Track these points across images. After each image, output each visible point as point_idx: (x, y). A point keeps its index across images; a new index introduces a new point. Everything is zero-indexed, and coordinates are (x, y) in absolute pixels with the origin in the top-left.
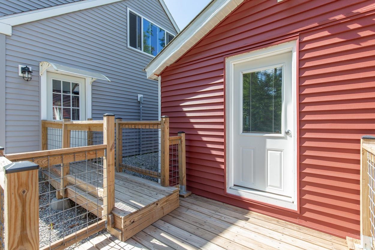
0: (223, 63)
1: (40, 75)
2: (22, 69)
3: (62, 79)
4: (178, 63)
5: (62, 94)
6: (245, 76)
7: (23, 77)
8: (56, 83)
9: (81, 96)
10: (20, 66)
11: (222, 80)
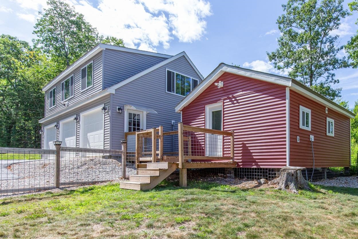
0: (204, 107)
1: (124, 110)
2: (118, 108)
3: (133, 112)
4: (189, 106)
5: (136, 120)
6: (213, 112)
7: (119, 112)
8: (130, 114)
9: (141, 121)
10: (117, 107)
11: (204, 114)
